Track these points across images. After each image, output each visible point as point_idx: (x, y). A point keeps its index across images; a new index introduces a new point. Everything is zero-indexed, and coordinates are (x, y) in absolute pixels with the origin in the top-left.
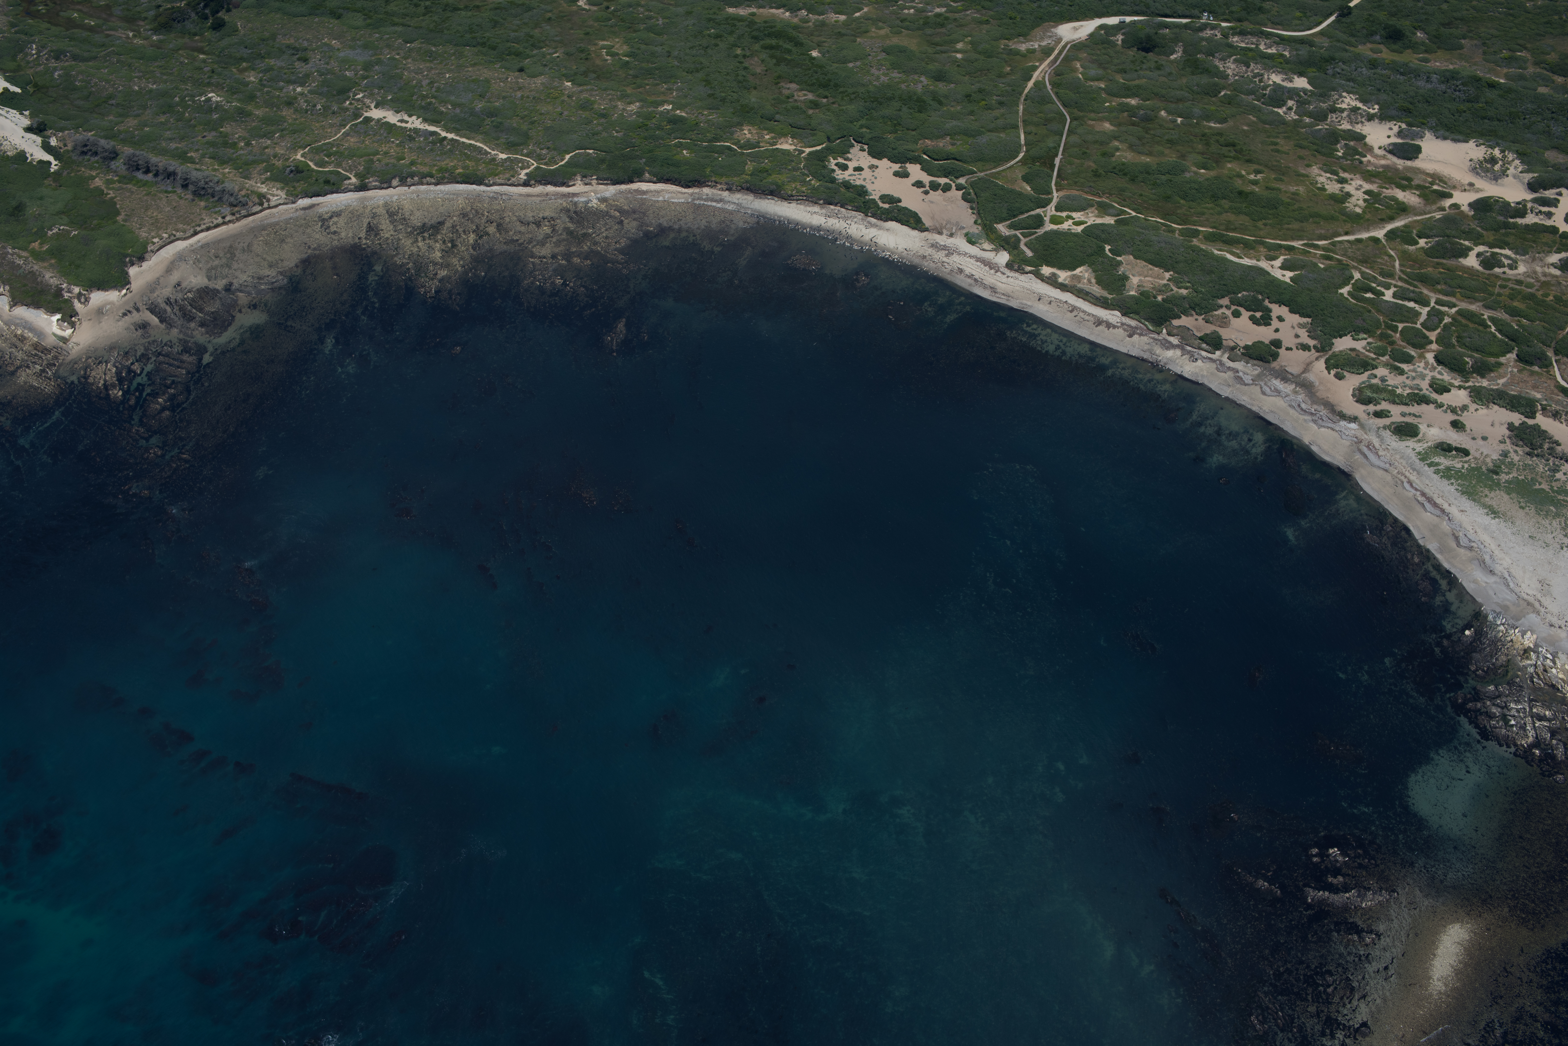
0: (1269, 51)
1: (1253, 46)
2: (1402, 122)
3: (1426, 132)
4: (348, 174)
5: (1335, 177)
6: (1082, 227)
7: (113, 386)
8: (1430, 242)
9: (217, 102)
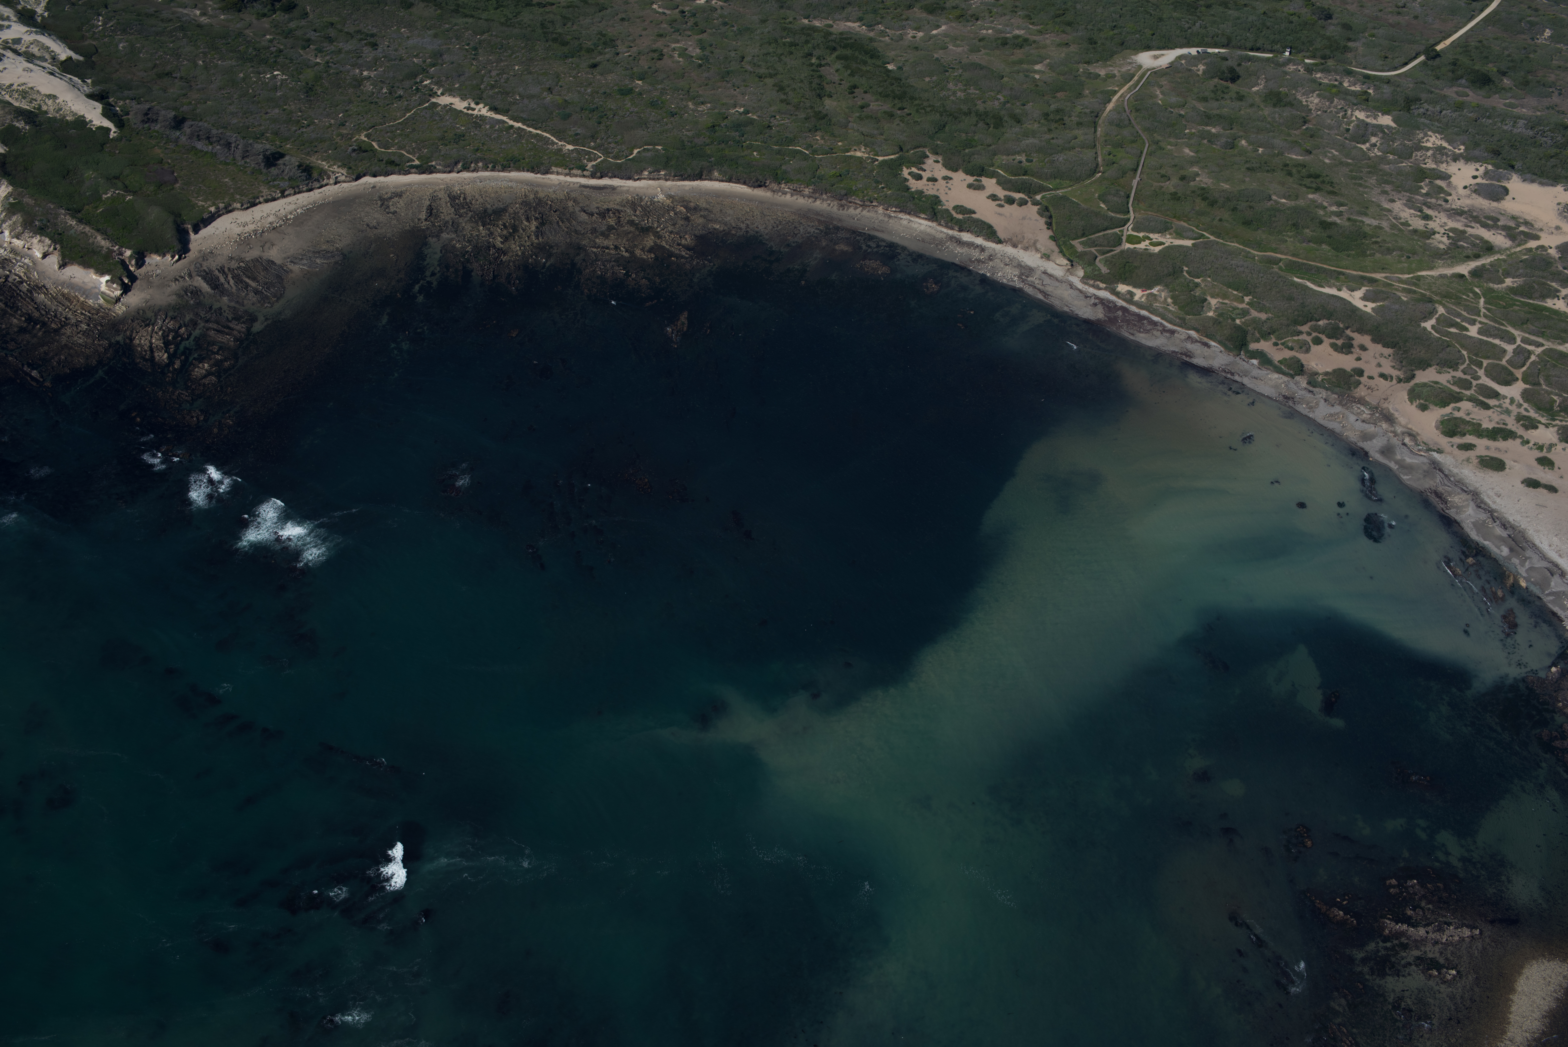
0: (1353, 88)
1: (1336, 83)
2: (1488, 164)
3: (1513, 174)
4: (411, 156)
5: (1419, 214)
6: (1160, 248)
7: (159, 349)
8: (1515, 282)
9: (282, 80)
